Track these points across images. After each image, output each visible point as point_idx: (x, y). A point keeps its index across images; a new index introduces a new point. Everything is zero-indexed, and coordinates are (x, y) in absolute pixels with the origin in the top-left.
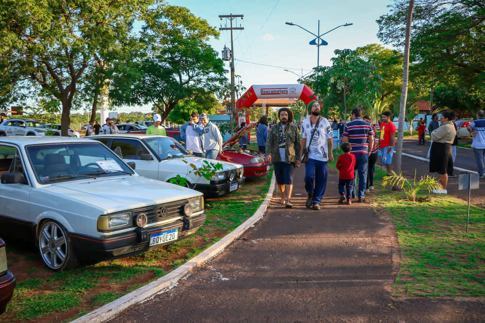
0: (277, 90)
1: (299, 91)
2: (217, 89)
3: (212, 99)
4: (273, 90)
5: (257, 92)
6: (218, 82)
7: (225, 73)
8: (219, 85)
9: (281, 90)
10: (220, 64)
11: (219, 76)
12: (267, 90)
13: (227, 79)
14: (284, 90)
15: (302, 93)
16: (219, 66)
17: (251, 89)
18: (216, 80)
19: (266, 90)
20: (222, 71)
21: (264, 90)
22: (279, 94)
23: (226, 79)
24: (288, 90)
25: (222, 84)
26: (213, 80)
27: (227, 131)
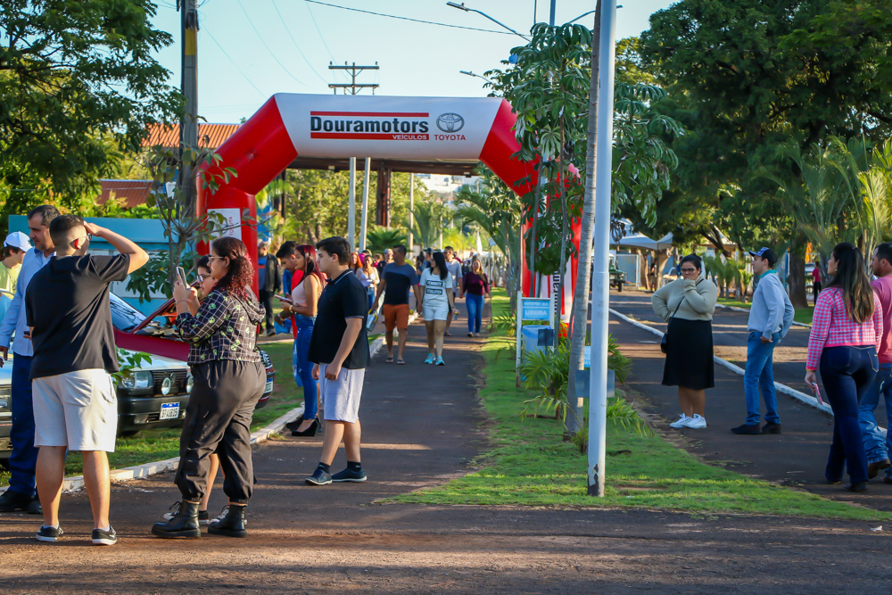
0: (381, 119)
1: (479, 130)
2: (118, 110)
3: (92, 148)
4: (364, 119)
5: (297, 128)
6: (126, 81)
7: (155, 43)
8: (131, 95)
9: (401, 119)
10: (137, 10)
11: (129, 58)
12: (340, 118)
13: (164, 72)
14: (411, 120)
15: (492, 136)
16: (130, 17)
17: (270, 112)
18: (117, 73)
19: (333, 119)
20: (140, 37)
21: (324, 118)
22: (390, 137)
23: (158, 71)
24: (431, 122)
25: (141, 88)
26: (101, 72)
27: (157, 286)
